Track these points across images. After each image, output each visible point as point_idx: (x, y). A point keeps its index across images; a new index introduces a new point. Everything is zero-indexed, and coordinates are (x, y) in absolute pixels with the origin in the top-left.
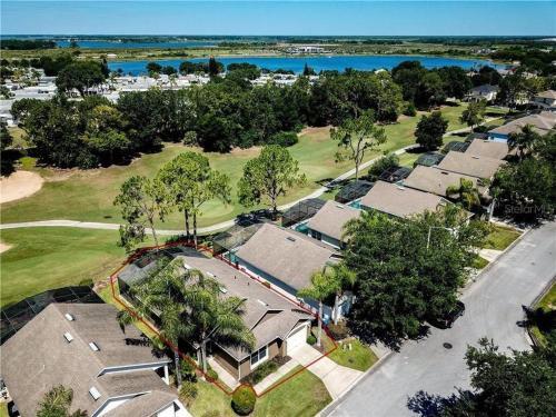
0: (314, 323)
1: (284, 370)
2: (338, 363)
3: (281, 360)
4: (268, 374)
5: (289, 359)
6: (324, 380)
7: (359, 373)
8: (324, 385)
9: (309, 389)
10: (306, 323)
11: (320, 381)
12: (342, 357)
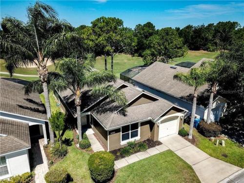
0: (187, 121)
1: (153, 151)
2: (211, 155)
3: (152, 143)
4: (136, 152)
5: (159, 143)
6: (193, 167)
7: (235, 168)
8: (194, 172)
9: (177, 173)
10: (180, 114)
11: (190, 167)
12: (214, 150)
